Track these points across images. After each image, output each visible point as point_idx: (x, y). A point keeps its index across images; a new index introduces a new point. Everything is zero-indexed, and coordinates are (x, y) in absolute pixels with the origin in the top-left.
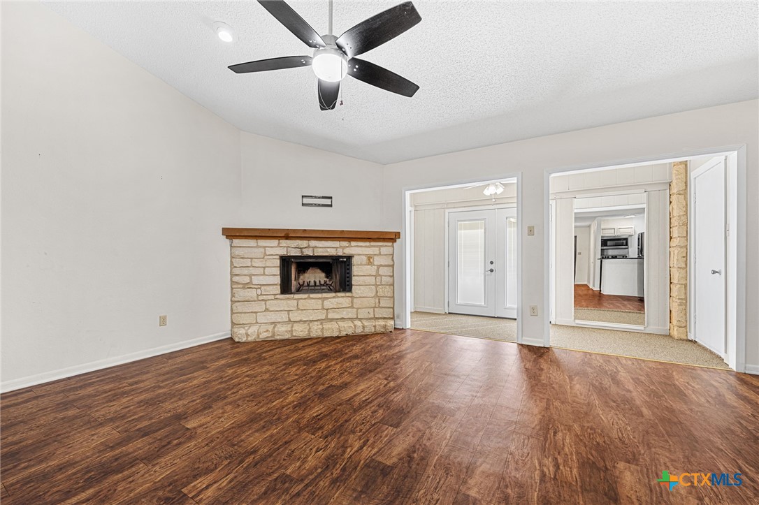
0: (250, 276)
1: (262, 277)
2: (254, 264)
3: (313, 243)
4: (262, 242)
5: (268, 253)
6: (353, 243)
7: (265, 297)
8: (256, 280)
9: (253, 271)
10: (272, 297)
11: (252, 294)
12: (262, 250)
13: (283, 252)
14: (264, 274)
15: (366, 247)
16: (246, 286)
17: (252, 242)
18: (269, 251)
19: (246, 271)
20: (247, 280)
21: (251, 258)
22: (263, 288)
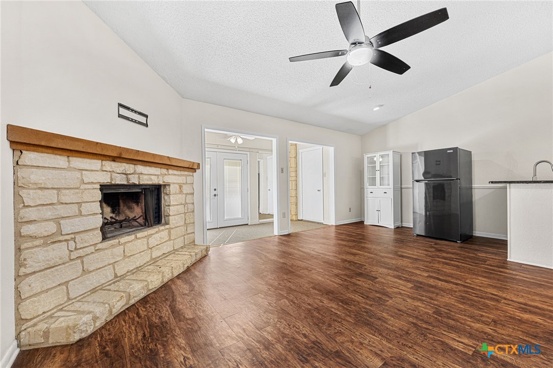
0: (57, 220)
1: (77, 219)
2: (64, 199)
3: (140, 168)
4: (79, 162)
5: (86, 180)
6: (171, 171)
7: (81, 253)
8: (68, 227)
9: (62, 211)
10: (92, 249)
11: (59, 251)
12: (78, 174)
13: (106, 179)
14: (81, 214)
15: (178, 175)
16: (50, 240)
17: (60, 161)
18: (89, 177)
19: (48, 213)
20: (51, 228)
21: (58, 189)
22: (78, 237)
